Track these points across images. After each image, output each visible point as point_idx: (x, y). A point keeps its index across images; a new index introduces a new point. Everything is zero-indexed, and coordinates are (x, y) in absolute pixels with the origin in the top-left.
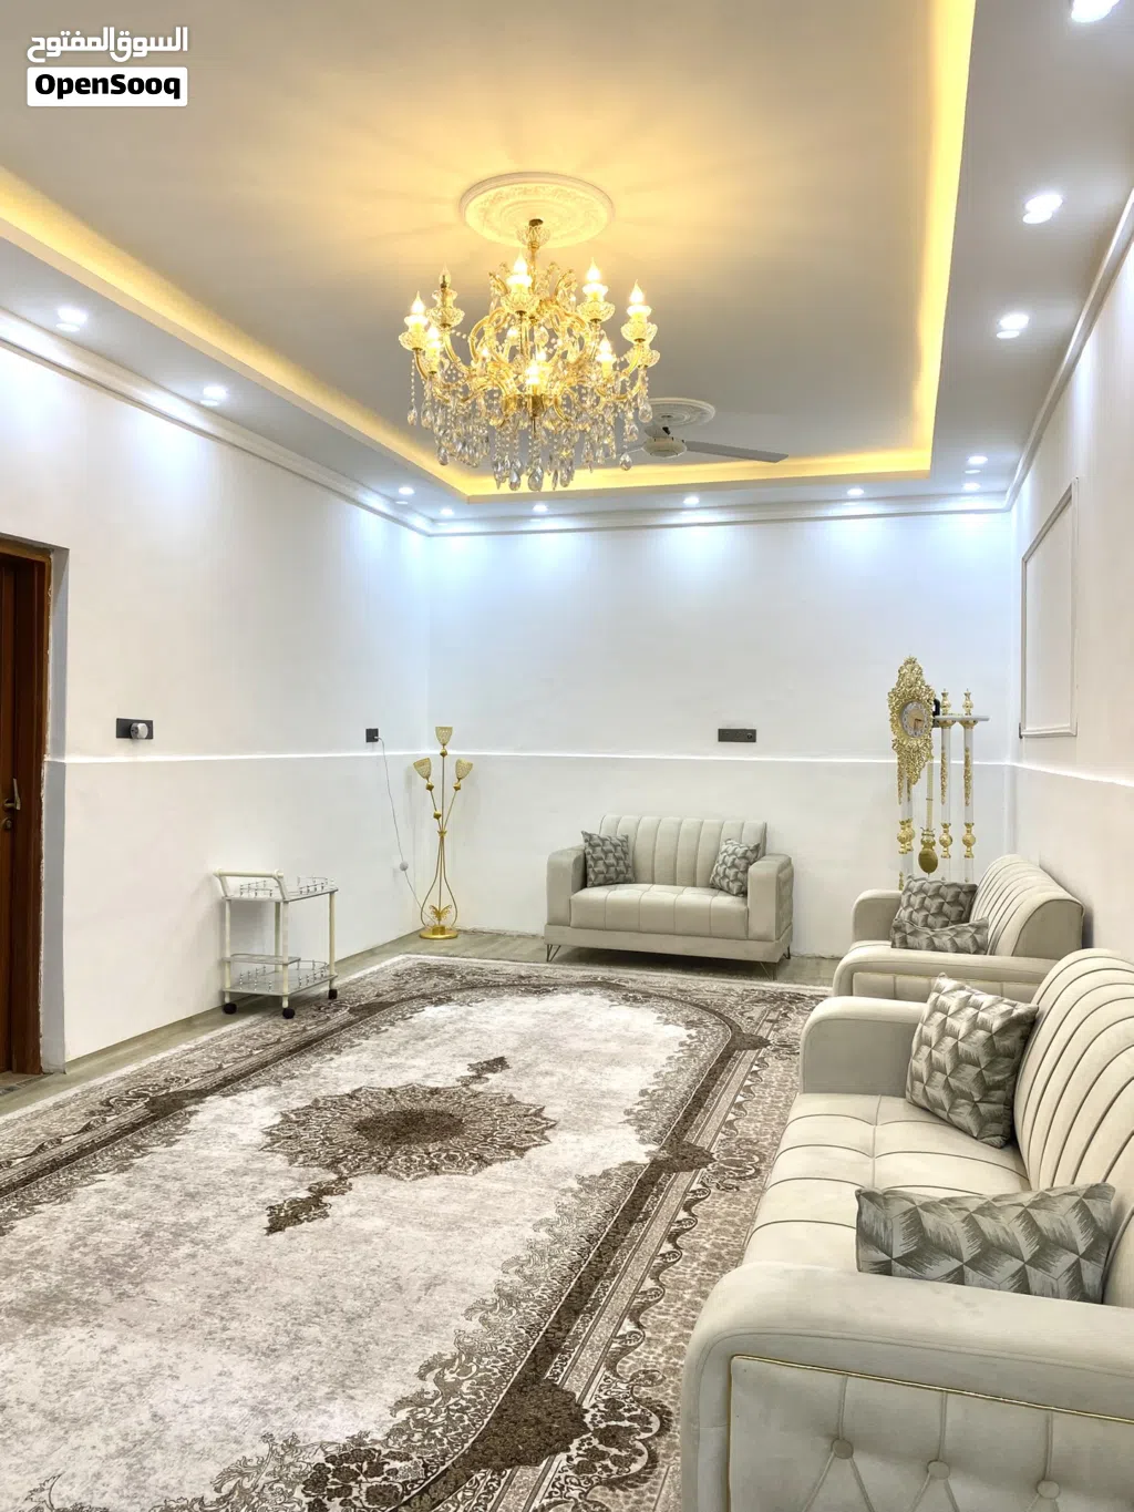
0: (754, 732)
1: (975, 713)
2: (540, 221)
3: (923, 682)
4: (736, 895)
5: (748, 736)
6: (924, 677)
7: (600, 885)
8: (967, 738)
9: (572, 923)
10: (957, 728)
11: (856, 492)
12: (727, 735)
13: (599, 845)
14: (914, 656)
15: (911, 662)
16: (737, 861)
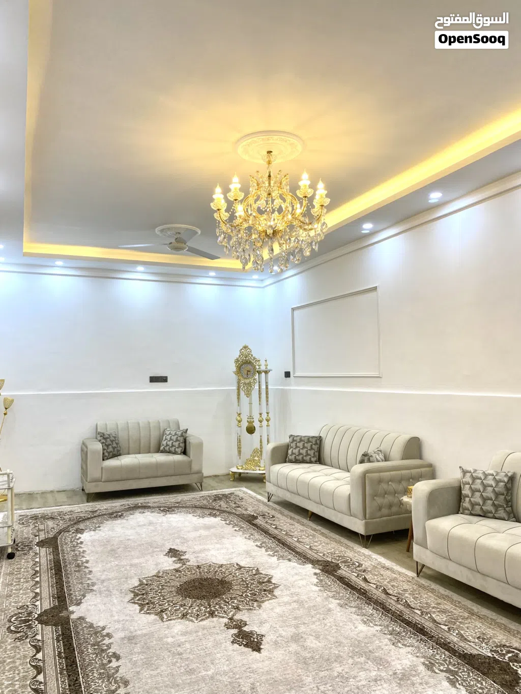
0: (167, 377)
1: (269, 368)
2: (271, 152)
3: (252, 355)
4: (180, 454)
5: (164, 379)
6: (252, 353)
7: (110, 458)
8: (266, 378)
9: (103, 480)
10: (263, 374)
11: (212, 274)
12: (153, 379)
13: (108, 438)
14: (247, 345)
15: (245, 347)
16: (179, 438)
